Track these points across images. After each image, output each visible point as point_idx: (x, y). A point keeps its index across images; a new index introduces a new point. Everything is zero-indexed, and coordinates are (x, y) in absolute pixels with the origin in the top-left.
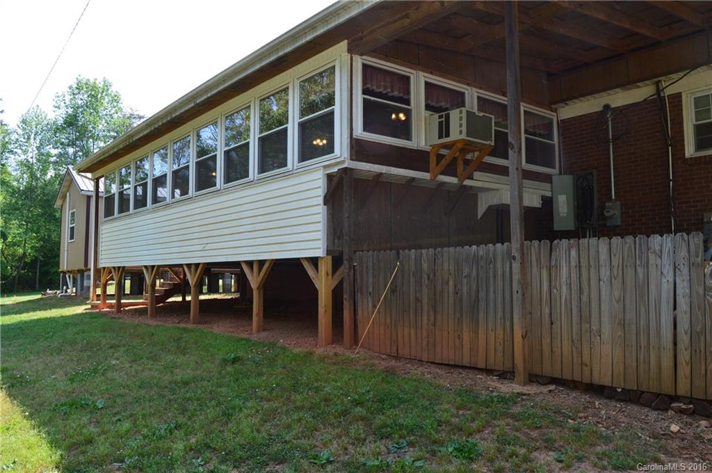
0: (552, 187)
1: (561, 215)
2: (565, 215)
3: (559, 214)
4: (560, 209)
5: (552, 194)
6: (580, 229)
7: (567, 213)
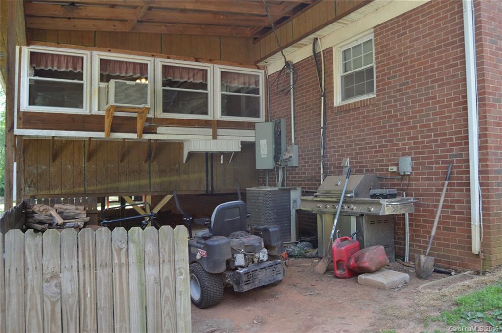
0: (255, 133)
1: (262, 156)
2: (265, 156)
3: (261, 156)
4: (262, 151)
5: (256, 139)
6: (275, 168)
7: (267, 155)
